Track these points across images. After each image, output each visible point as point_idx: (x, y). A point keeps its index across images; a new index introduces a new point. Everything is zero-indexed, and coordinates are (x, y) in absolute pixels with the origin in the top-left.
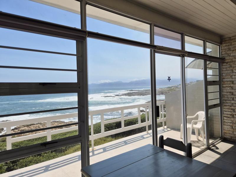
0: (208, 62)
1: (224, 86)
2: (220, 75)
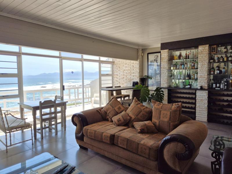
0: (101, 64)
1: (114, 77)
2: (113, 71)
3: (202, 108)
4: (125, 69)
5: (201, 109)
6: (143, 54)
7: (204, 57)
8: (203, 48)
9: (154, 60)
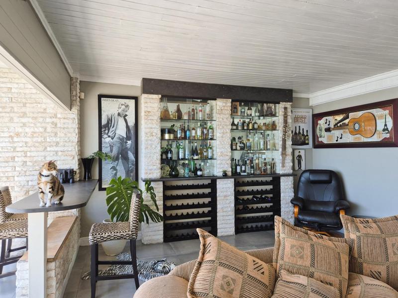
3: (226, 211)
4: (20, 130)
5: (225, 214)
6: (83, 94)
7: (225, 120)
8: (224, 104)
9: (119, 114)
